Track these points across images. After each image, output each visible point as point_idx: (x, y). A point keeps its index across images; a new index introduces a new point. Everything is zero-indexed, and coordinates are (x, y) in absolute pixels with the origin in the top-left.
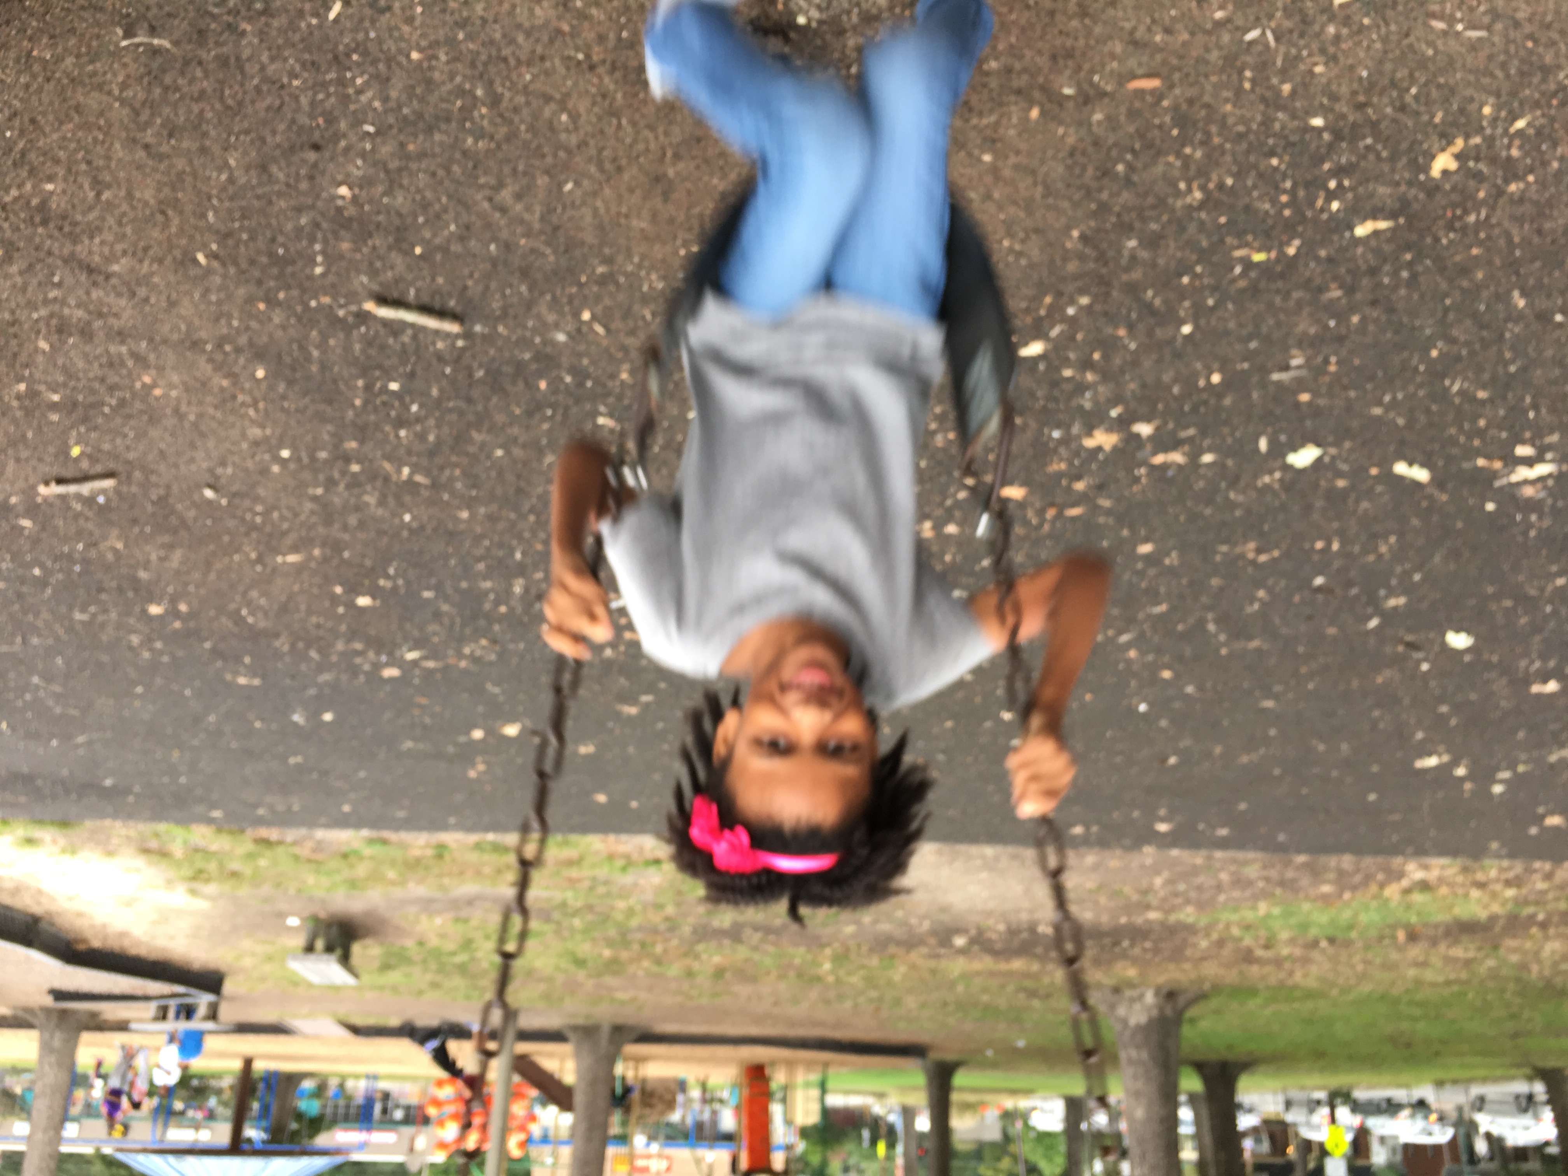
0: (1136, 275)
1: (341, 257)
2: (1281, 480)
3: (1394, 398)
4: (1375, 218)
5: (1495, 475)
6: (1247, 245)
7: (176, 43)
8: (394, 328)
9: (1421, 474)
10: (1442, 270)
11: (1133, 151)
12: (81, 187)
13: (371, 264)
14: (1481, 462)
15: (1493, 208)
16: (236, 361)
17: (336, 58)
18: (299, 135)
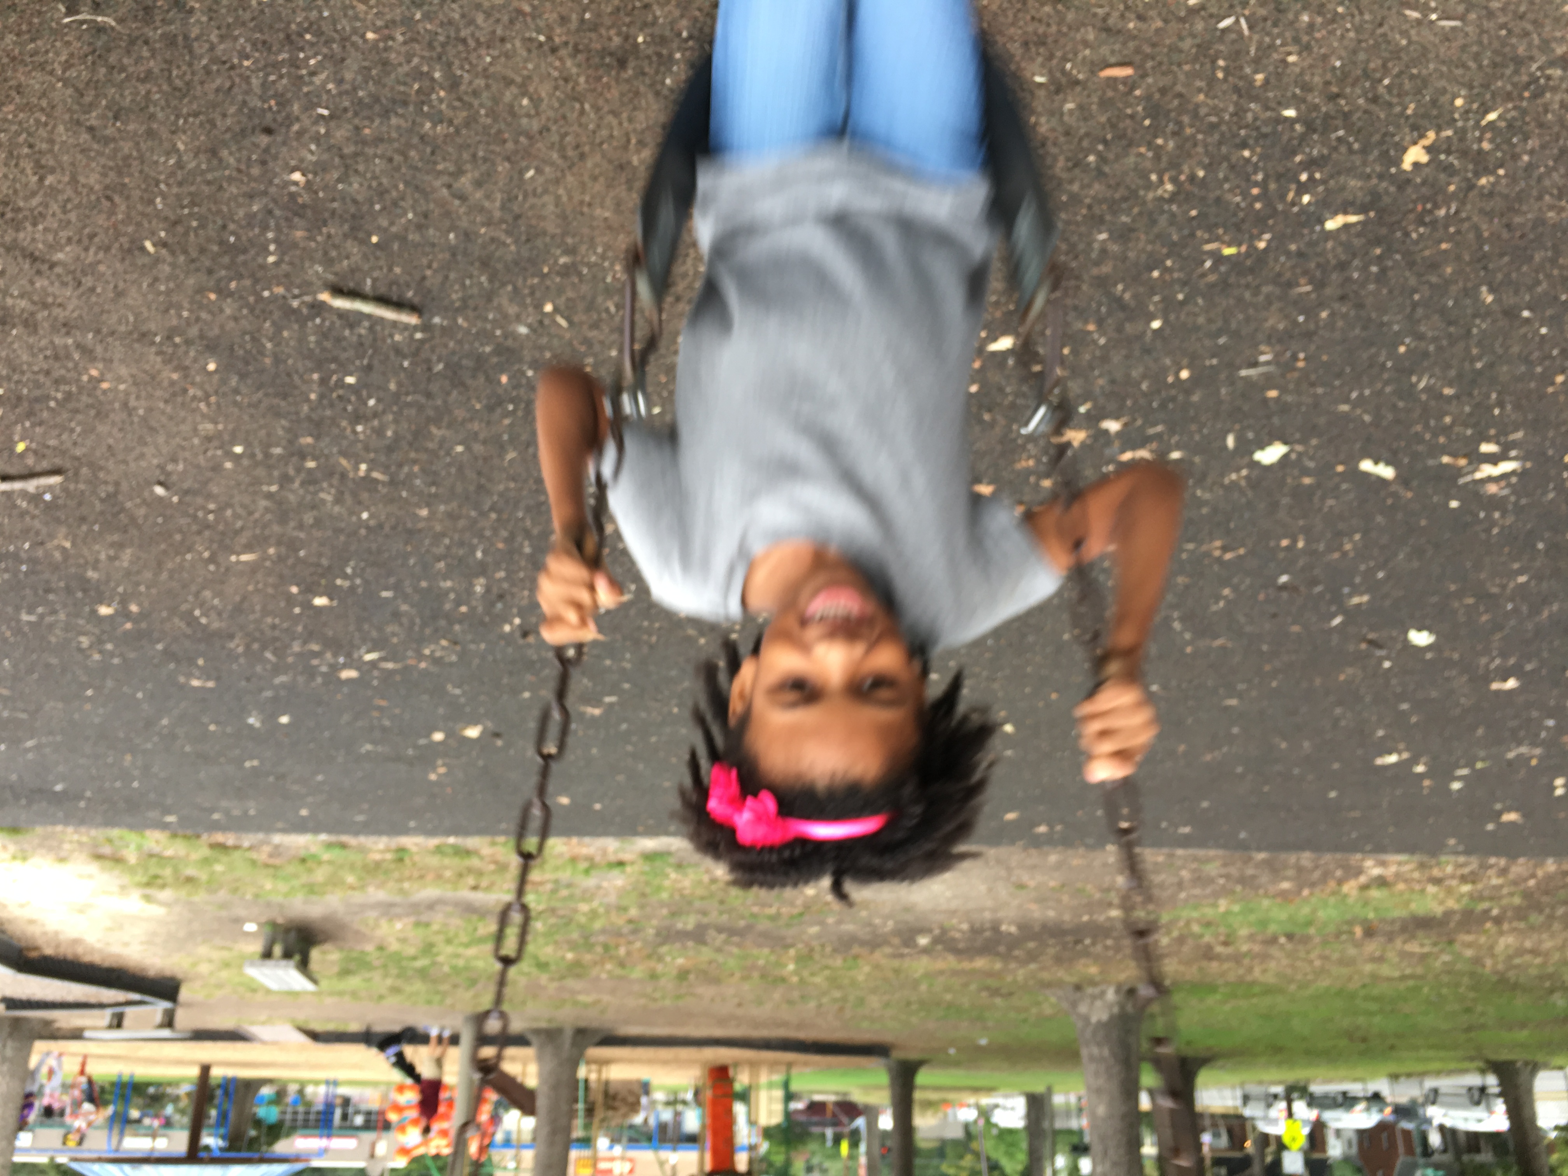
0: (1106, 269)
1: (295, 245)
2: (1247, 478)
3: (1361, 395)
4: (1346, 213)
5: (1459, 472)
6: (1217, 239)
7: (120, 21)
8: (350, 319)
9: (1387, 472)
10: (1411, 264)
11: (1105, 142)
12: (23, 171)
13: (326, 253)
14: (1446, 459)
15: (1463, 202)
16: (186, 353)
17: (288, 37)
18: (250, 118)
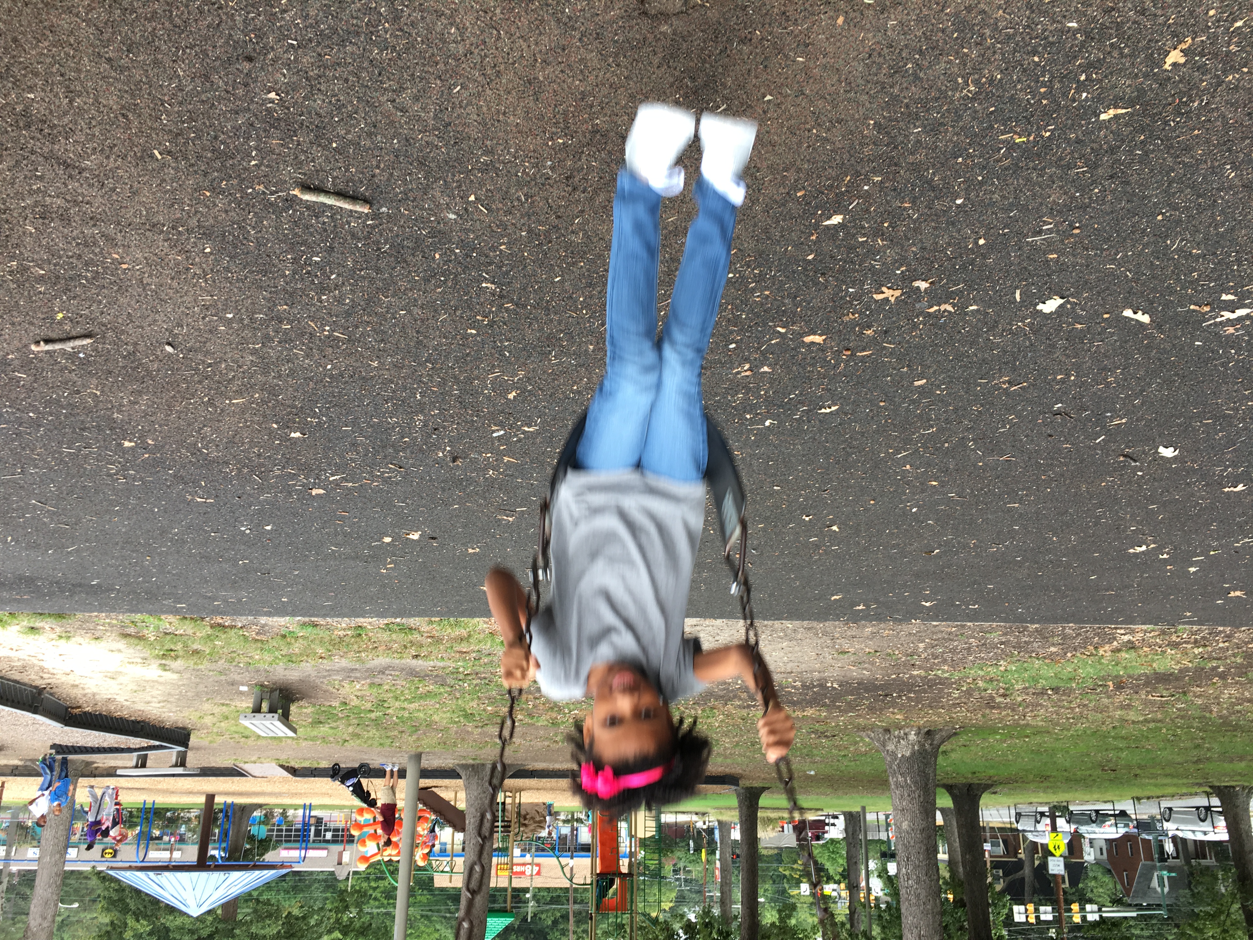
1: (272, 152)
2: (1031, 325)
3: (1125, 256)
4: (1116, 106)
5: (1203, 317)
6: (1011, 130)
8: (316, 210)
9: (1145, 319)
10: (1169, 147)
11: (921, 52)
12: (56, 95)
13: (296, 157)
14: (1192, 307)
15: (1213, 96)
16: (188, 239)
18: (235, 48)
